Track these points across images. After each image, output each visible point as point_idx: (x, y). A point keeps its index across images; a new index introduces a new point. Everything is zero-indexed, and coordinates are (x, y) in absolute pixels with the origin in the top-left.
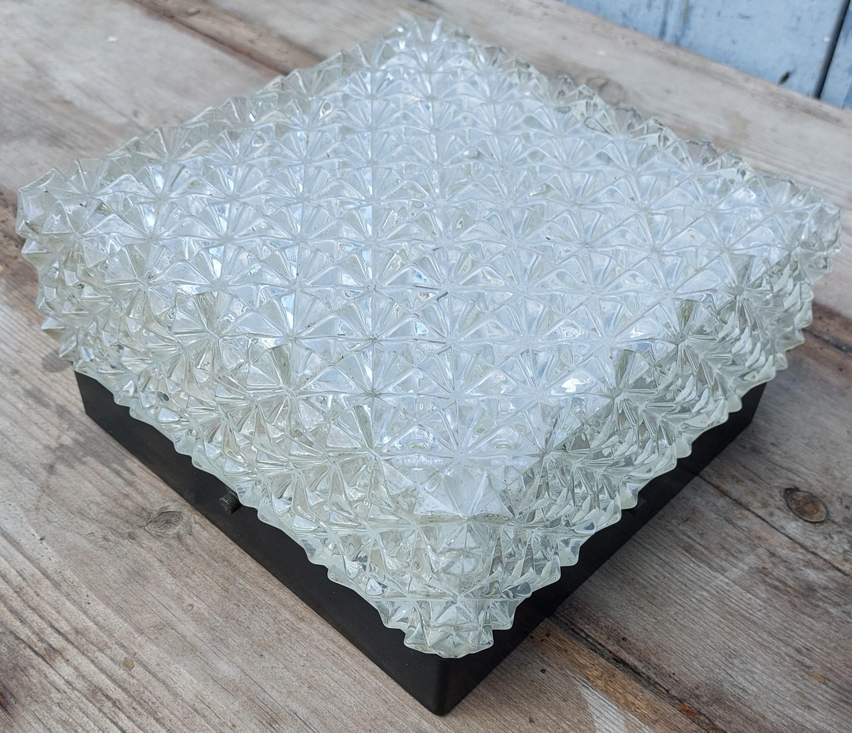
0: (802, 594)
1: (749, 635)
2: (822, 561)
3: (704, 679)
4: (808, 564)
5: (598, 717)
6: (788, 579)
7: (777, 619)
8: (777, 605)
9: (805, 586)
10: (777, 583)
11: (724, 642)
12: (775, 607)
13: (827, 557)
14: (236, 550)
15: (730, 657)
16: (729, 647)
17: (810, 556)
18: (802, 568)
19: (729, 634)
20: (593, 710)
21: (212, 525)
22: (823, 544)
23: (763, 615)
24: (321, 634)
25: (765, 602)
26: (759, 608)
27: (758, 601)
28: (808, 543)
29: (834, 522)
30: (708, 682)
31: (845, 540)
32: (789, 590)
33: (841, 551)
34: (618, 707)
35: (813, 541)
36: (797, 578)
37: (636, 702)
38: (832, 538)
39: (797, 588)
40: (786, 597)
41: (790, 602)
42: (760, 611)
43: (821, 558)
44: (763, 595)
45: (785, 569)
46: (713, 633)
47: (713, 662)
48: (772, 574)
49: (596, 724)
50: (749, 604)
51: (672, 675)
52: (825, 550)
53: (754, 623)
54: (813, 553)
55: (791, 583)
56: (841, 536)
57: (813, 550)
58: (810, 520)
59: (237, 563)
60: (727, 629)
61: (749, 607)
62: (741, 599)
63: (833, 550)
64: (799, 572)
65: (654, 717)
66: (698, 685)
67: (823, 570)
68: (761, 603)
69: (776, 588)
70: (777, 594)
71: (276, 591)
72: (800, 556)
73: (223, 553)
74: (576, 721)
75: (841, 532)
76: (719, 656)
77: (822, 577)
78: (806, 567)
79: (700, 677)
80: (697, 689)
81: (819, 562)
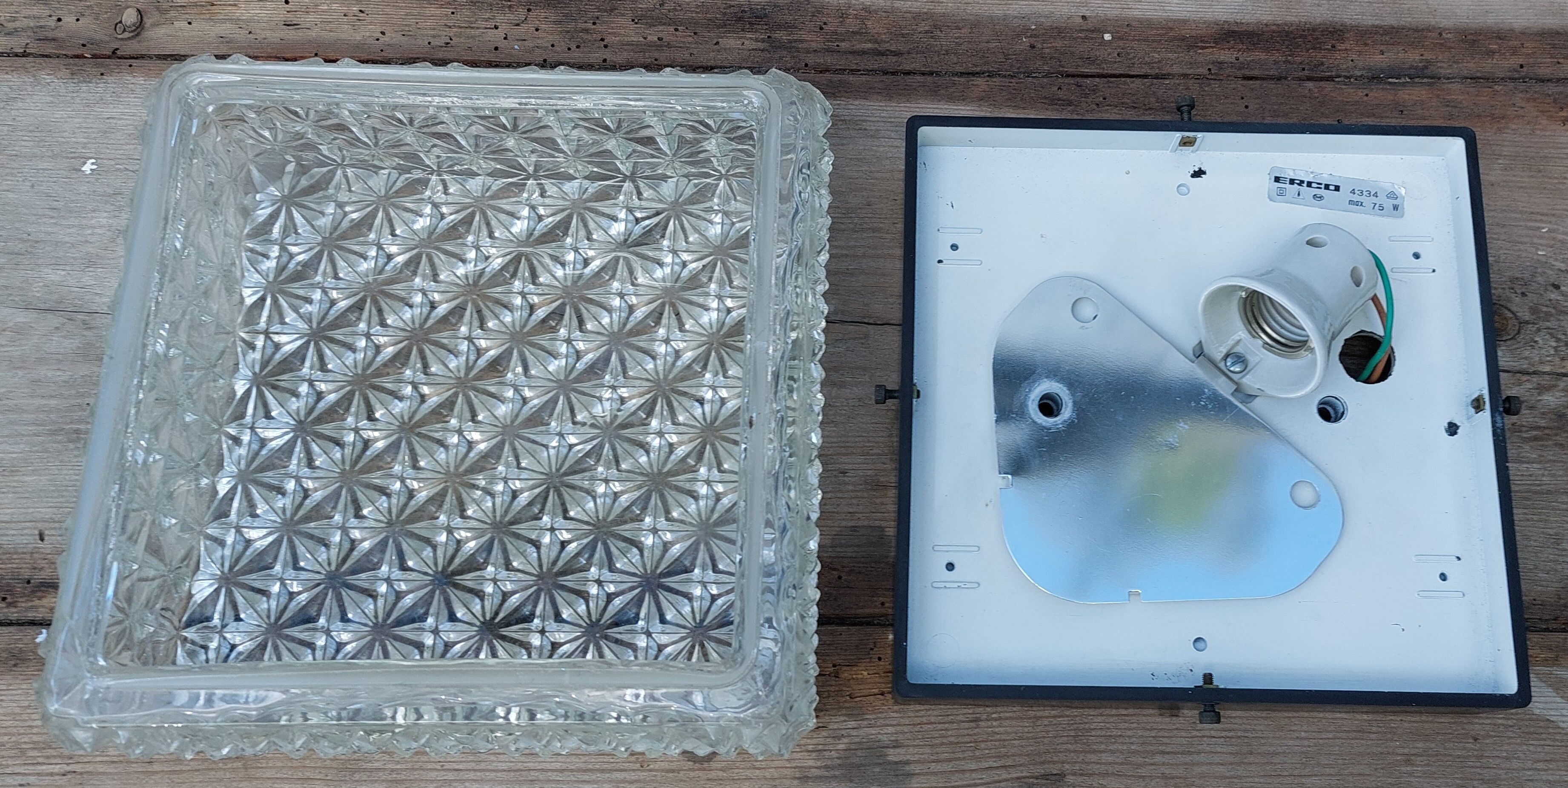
0: (1559, 428)
1: (1554, 509)
2: (1547, 377)
3: (1557, 585)
4: (1542, 389)
6: (1536, 419)
7: (1561, 473)
8: (1551, 458)
9: (1553, 417)
10: (1535, 433)
11: (1543, 533)
12: (1550, 461)
13: (1547, 369)
15: (1558, 545)
17: (1535, 379)
18: (1539, 398)
22: (1535, 356)
23: (1548, 478)
25: (1540, 462)
27: (1535, 465)
28: (1525, 365)
29: (1527, 323)
30: (1562, 585)
31: (1547, 337)
32: (1547, 431)
33: (1552, 352)
35: (1526, 358)
36: (1543, 413)
38: (1536, 342)
39: (1551, 424)
40: (1550, 443)
41: (1556, 445)
42: (1543, 475)
43: (1544, 373)
44: (1534, 456)
45: (1528, 411)
46: (1529, 531)
47: (1551, 561)
48: (1524, 426)
50: (1530, 475)
51: (1534, 602)
52: (1541, 362)
53: (1549, 492)
54: (1534, 373)
55: (1543, 423)
56: (1542, 334)
57: (1533, 369)
58: (1509, 337)
61: (1534, 478)
62: (1522, 475)
63: (1547, 356)
64: (1540, 405)
65: (1551, 655)
66: (1558, 595)
67: (1555, 386)
68: (1538, 466)
69: (1536, 439)
70: (1543, 446)
72: (1529, 386)
75: (1539, 330)
76: (1550, 551)
77: (1558, 394)
78: (1539, 394)
79: (1553, 585)
80: (1560, 598)
81: (1546, 380)
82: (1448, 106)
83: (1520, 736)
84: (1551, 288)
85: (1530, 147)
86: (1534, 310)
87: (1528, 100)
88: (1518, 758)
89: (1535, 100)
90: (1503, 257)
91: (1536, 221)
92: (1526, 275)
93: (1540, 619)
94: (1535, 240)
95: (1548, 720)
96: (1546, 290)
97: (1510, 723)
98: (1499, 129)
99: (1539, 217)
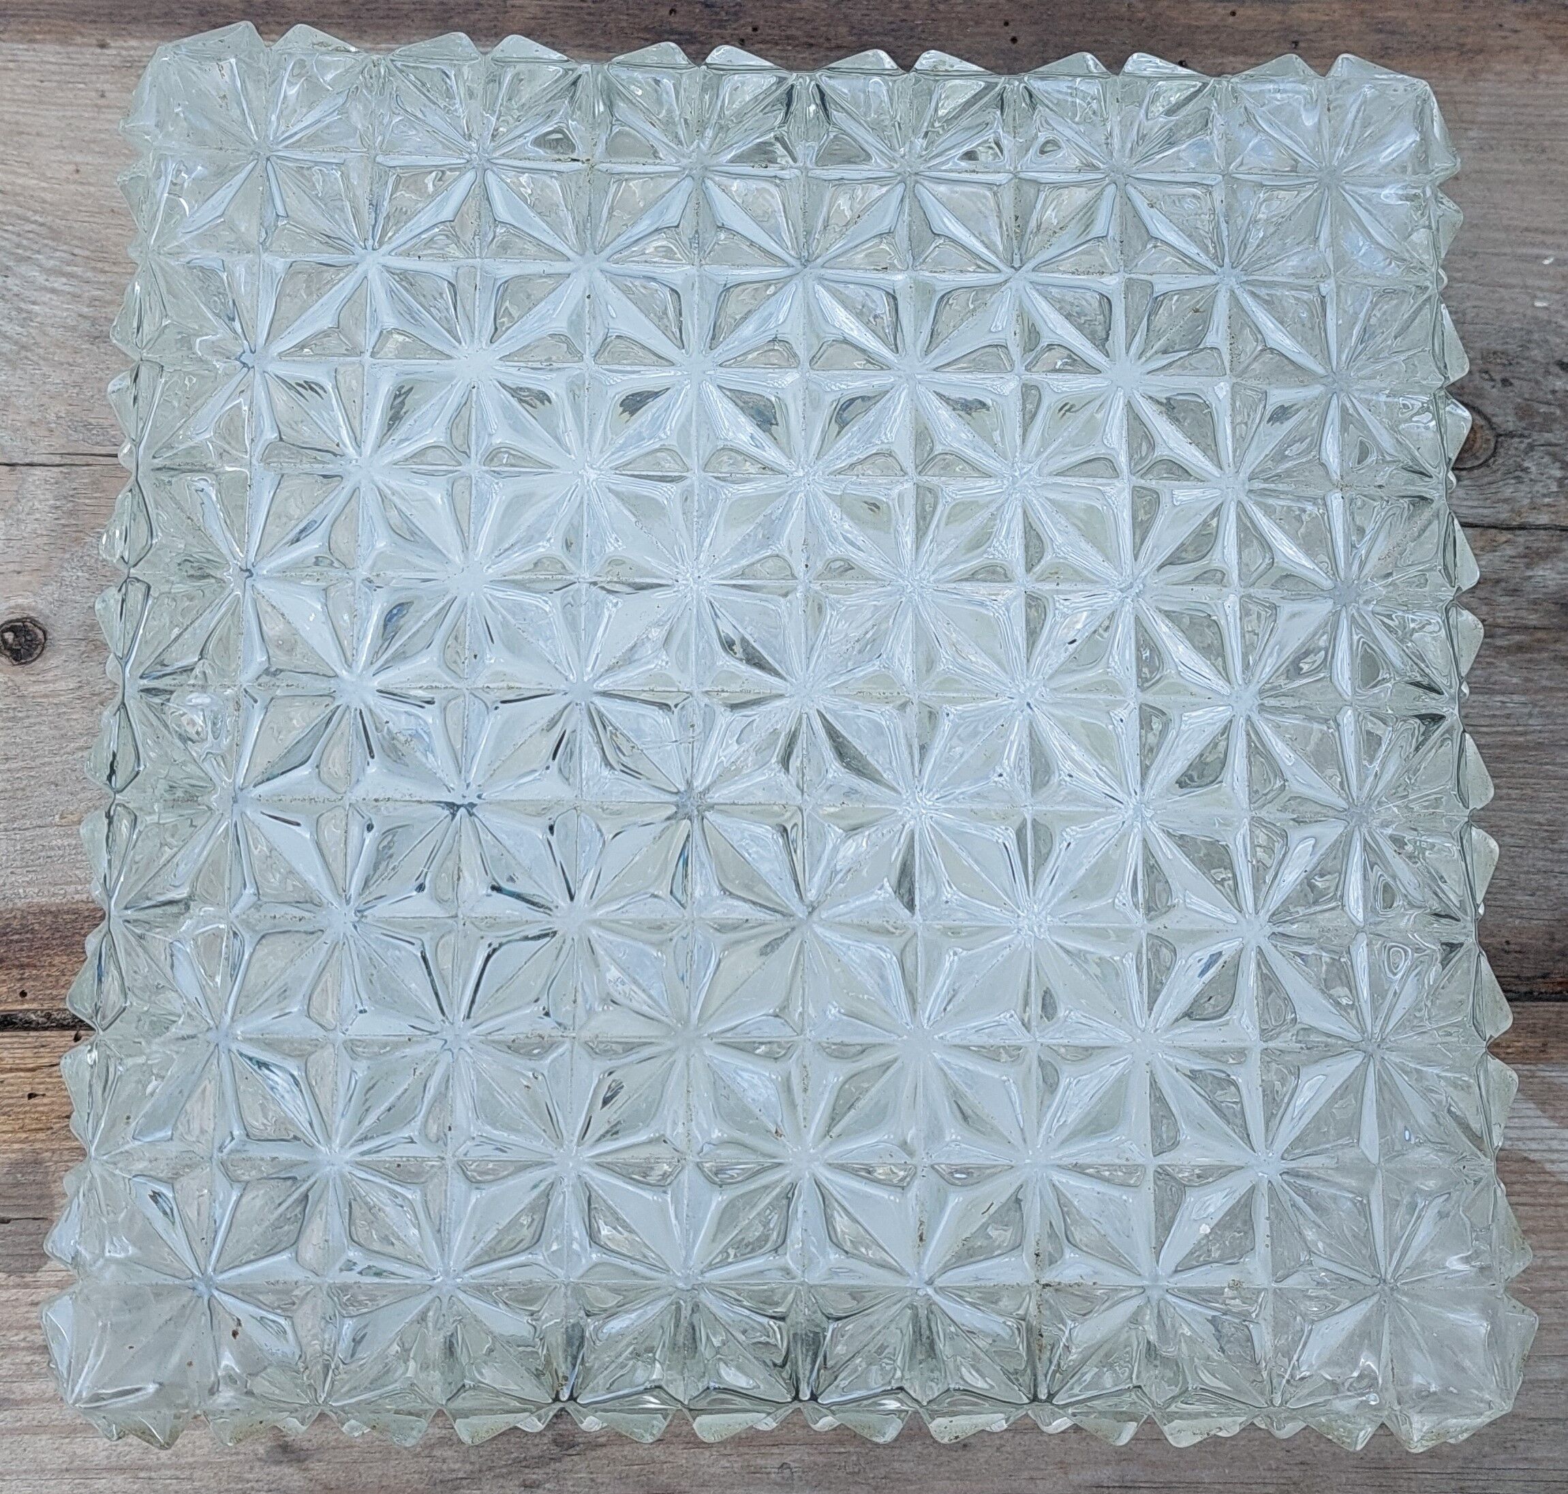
0: (1562, 627)
1: (1547, 777)
2: (1543, 535)
3: (1549, 914)
4: (1533, 557)
6: (1523, 613)
8: (1544, 683)
9: (1552, 607)
10: (1518, 638)
11: (1526, 821)
12: (1544, 688)
13: (1544, 519)
15: (1553, 842)
16: (1540, 824)
17: (1522, 538)
18: (1530, 573)
19: (1522, 799)
22: (1522, 494)
23: (1540, 721)
25: (1525, 692)
26: (1527, 710)
27: (1515, 698)
28: (1503, 514)
29: (1511, 435)
30: (1557, 914)
31: (1546, 459)
32: (1540, 635)
33: (1554, 488)
35: (1506, 501)
36: (1535, 601)
38: (1525, 470)
39: (1546, 622)
40: (1546, 655)
41: (1555, 658)
42: (1530, 715)
43: (1538, 527)
44: (1515, 680)
45: (1508, 599)
46: (1503, 819)
47: (1539, 871)
48: (1498, 626)
50: (1508, 716)
51: (1506, 947)
52: (1534, 508)
53: (1539, 746)
54: (1522, 527)
55: (1533, 619)
56: (1536, 454)
57: (1518, 520)
58: (1477, 463)
60: (1514, 793)
61: (1513, 721)
63: (1544, 496)
64: (1527, 586)
65: (1536, 1042)
66: (1552, 934)
67: (1557, 551)
68: (1523, 699)
69: (1520, 648)
70: (1530, 661)
72: (1510, 551)
75: (1531, 447)
76: (1538, 853)
78: (1528, 566)
79: (1541, 915)
80: (1553, 940)
81: (1541, 540)
82: (1381, 31)
84: (1556, 369)
85: (1525, 106)
86: (1524, 412)
87: (1527, 17)
89: (1538, 16)
90: (1471, 314)
91: (1533, 245)
92: (1513, 347)
93: (1518, 977)
94: (1530, 282)
95: (1525, 1159)
96: (1548, 372)
98: (1472, 73)
99: (1540, 237)
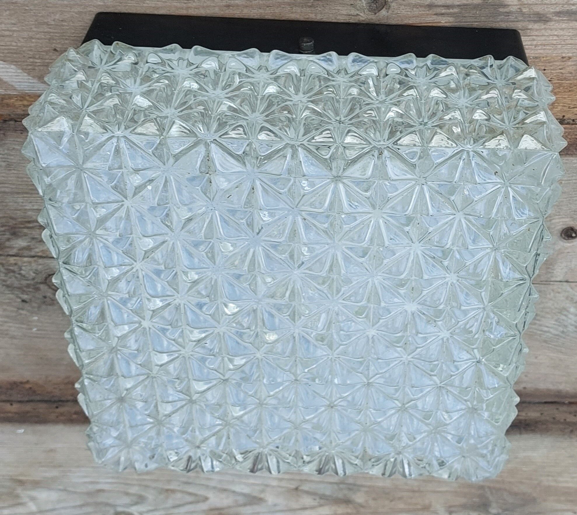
0: (15, 228)
1: (13, 184)
2: (25, 254)
3: (7, 142)
4: (28, 248)
5: (29, 79)
6: (29, 232)
7: (11, 204)
8: (19, 212)
9: (20, 234)
10: (31, 225)
12: (20, 210)
13: (26, 259)
14: (314, 17)
15: (8, 164)
16: (14, 170)
17: (33, 253)
18: (29, 244)
19: (22, 178)
20: (35, 81)
21: (348, 21)
22: (34, 266)
24: (207, 7)
25: (26, 210)
26: (24, 204)
27: (29, 208)
28: (41, 261)
29: (41, 283)
30: (3, 142)
31: (27, 276)
32: (22, 226)
33: (23, 268)
34: (26, 93)
35: (40, 264)
36: (25, 235)
37: (21, 103)
38: (34, 273)
39: (20, 230)
40: (20, 220)
41: (16, 219)
42: (22, 202)
43: (28, 257)
44: (30, 213)
47: (13, 155)
49: (26, 74)
50: (31, 202)
52: (30, 262)
53: (18, 193)
54: (33, 257)
55: (25, 230)
56: (31, 277)
57: (35, 259)
59: (304, 10)
61: (29, 201)
62: (36, 202)
63: (26, 266)
64: (29, 240)
65: (5, 101)
66: (5, 136)
67: (19, 250)
68: (26, 208)
69: (29, 222)
71: (261, 11)
72: (37, 250)
73: (319, 9)
74: (36, 68)
75: (33, 279)
76: (14, 161)
77: (17, 246)
78: (29, 246)
79: (10, 142)
80: (4, 134)
81: (26, 253)
83: (24, 51)
84: (28, 300)
86: (37, 289)
87: (51, 392)
88: (23, 38)
89: (47, 393)
90: (60, 315)
91: (41, 334)
92: (44, 307)
93: (16, 121)
94: (40, 324)
95: (4, 61)
96: (30, 299)
97: (31, 60)
99: (38, 336)
